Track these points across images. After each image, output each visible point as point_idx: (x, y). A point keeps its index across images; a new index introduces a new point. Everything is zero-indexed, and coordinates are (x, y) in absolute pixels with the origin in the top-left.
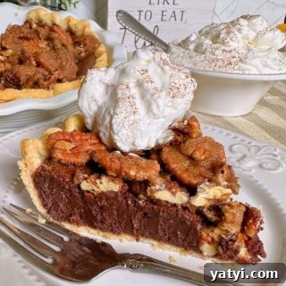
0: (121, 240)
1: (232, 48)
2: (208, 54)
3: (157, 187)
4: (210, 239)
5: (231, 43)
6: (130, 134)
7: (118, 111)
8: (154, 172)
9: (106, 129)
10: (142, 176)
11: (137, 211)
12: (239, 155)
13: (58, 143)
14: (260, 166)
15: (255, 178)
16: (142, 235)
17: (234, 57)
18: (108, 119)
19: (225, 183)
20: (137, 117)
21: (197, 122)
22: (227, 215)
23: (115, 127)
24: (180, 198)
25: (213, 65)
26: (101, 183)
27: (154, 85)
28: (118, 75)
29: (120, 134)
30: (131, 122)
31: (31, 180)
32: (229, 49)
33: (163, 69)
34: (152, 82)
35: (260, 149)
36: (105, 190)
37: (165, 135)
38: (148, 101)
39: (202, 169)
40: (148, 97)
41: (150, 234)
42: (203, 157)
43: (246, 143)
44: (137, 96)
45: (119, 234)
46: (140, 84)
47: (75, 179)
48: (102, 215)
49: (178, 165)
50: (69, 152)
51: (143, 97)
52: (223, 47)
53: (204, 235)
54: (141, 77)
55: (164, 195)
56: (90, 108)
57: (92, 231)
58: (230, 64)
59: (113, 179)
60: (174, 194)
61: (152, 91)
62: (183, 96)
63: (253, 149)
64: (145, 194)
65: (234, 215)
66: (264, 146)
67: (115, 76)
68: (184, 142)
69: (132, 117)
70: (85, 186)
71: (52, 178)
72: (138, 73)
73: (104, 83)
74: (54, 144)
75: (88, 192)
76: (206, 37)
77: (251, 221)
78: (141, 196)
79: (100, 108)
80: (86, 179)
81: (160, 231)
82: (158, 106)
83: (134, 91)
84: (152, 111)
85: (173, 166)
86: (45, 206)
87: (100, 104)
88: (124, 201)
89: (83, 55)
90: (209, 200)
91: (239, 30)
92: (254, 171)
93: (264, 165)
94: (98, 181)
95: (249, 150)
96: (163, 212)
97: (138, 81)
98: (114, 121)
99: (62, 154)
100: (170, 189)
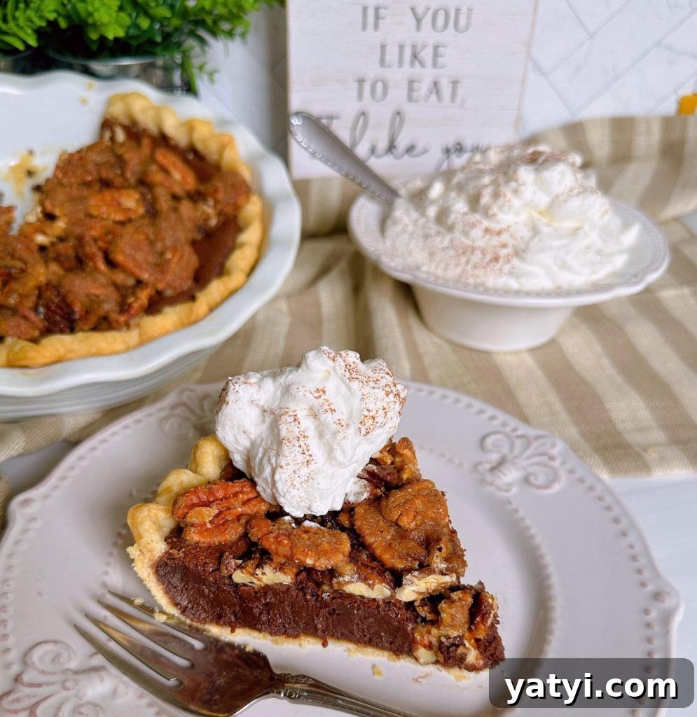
0: (300, 645)
1: (503, 226)
2: (457, 234)
3: (347, 578)
4: (426, 642)
5: (501, 216)
6: (304, 494)
7: (283, 462)
8: (341, 557)
9: (267, 483)
10: (323, 564)
11: (321, 608)
12: (495, 457)
13: (192, 513)
14: (526, 480)
15: (515, 505)
16: (332, 636)
17: (504, 246)
18: (268, 471)
19: (443, 566)
20: (312, 466)
21: (411, 449)
22: (444, 615)
23: (279, 485)
24: (380, 591)
25: (463, 260)
26: (264, 574)
27: (337, 416)
28: (279, 393)
29: (288, 496)
30: (303, 478)
31: (151, 571)
32: (497, 227)
33: (349, 388)
34: (333, 411)
35: (529, 444)
36: (270, 583)
37: (357, 488)
38: (329, 444)
39: (412, 544)
40: (328, 436)
41: (342, 634)
42: (413, 525)
43: (508, 429)
44: (312, 433)
45: (296, 636)
46: (314, 415)
47: (223, 567)
48: (268, 613)
49: (378, 538)
50: (209, 526)
51: (321, 435)
52: (486, 223)
53: (418, 637)
54: (316, 403)
55: (357, 588)
56: (237, 442)
57: (255, 634)
58: (496, 259)
59: (281, 568)
60: (371, 587)
61: (334, 427)
62: (383, 425)
63: (518, 443)
64: (331, 585)
65: (452, 616)
66: (537, 438)
67: (275, 392)
68: (387, 497)
69: (305, 471)
70: (239, 577)
71: (186, 568)
72: (310, 396)
73: (257, 405)
74: (185, 516)
75: (245, 585)
76: (459, 195)
77: (478, 619)
78: (326, 588)
79: (253, 444)
80: (239, 567)
81: (356, 632)
82: (343, 451)
83: (307, 424)
84: (335, 459)
85: (370, 540)
86: (176, 605)
87: (253, 437)
88: (301, 594)
89: (213, 222)
90: (421, 593)
91: (516, 192)
92: (514, 490)
93: (532, 479)
94: (258, 572)
95: (512, 446)
96: (358, 609)
97: (311, 409)
98: (277, 477)
99: (200, 533)
100: (365, 580)
